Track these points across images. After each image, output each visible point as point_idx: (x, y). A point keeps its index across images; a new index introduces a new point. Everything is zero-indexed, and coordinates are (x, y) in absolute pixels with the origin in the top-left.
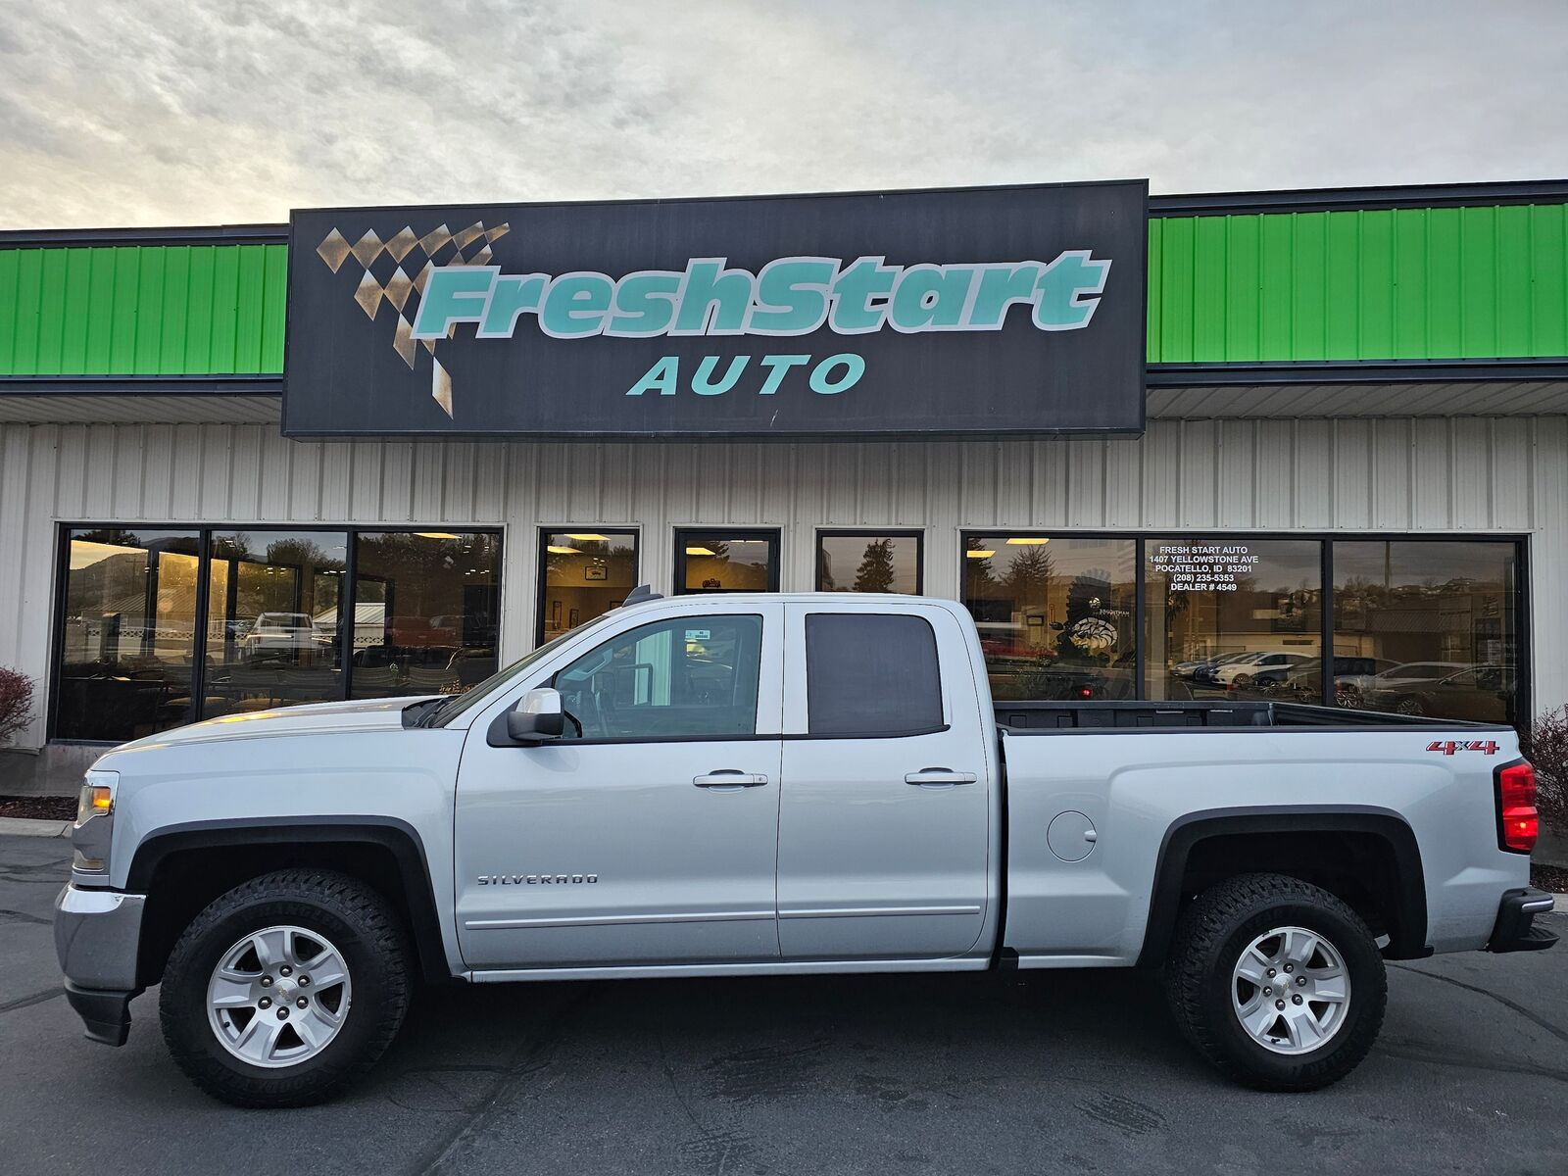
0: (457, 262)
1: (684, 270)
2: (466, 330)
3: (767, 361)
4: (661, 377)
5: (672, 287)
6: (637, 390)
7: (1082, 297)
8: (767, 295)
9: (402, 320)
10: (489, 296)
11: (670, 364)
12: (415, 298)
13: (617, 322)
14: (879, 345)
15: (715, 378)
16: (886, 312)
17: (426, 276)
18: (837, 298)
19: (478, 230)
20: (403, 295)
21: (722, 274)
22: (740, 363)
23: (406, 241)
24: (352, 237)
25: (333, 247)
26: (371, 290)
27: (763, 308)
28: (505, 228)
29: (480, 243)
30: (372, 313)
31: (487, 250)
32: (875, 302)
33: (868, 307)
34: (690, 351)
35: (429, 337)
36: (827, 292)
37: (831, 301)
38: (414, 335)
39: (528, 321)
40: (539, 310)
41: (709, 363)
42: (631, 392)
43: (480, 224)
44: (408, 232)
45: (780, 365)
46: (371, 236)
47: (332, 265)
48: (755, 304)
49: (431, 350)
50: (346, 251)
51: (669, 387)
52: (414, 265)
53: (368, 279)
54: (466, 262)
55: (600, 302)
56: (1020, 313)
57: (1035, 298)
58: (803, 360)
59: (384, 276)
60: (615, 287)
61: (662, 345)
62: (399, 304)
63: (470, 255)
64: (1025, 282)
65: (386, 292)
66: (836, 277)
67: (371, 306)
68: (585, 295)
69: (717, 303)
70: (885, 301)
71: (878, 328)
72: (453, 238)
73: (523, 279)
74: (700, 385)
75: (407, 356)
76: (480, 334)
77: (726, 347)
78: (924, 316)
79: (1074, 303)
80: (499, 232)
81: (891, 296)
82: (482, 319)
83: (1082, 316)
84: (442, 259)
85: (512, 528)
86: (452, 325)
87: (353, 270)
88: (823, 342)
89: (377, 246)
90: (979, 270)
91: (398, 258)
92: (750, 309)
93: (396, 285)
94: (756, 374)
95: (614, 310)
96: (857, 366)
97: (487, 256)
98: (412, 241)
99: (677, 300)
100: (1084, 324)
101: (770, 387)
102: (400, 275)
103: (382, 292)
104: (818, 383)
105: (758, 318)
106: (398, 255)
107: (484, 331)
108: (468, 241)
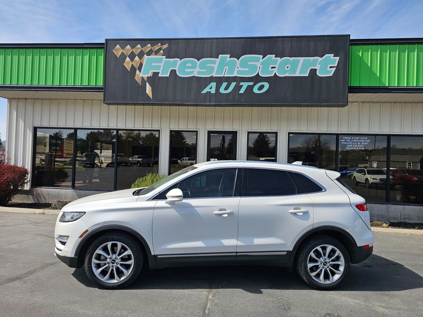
0: (153, 55)
1: (218, 58)
2: (156, 74)
3: (241, 84)
4: (211, 88)
5: (214, 63)
6: (204, 92)
7: (331, 67)
8: (241, 66)
9: (137, 70)
10: (162, 65)
11: (214, 85)
12: (141, 65)
13: (199, 73)
14: (273, 80)
15: (226, 88)
16: (275, 70)
17: (144, 58)
18: (261, 66)
19: (159, 46)
20: (138, 64)
21: (229, 59)
22: (233, 84)
23: (138, 49)
24: (123, 47)
25: (117, 50)
26: (128, 62)
27: (240, 69)
28: (167, 45)
29: (160, 49)
30: (129, 69)
31: (162, 51)
32: (272, 68)
33: (270, 69)
34: (219, 81)
35: (145, 76)
36: (258, 64)
37: (260, 67)
38: (141, 75)
39: (173, 72)
40: (177, 69)
41: (225, 84)
42: (202, 92)
43: (160, 44)
44: (139, 46)
45: (245, 85)
46: (128, 47)
47: (117, 55)
48: (238, 68)
49: (146, 79)
50: (121, 51)
51: (213, 91)
52: (141, 55)
53: (128, 59)
54: (156, 55)
55: (194, 67)
56: (313, 71)
57: (318, 67)
58: (251, 84)
59: (132, 58)
60: (198, 63)
61: (212, 79)
62: (137, 66)
63: (157, 52)
64: (315, 63)
65: (133, 63)
66: (261, 60)
67: (128, 67)
68: (190, 65)
69: (227, 67)
70: (275, 67)
71: (273, 75)
72: (152, 48)
73: (172, 60)
74: (222, 90)
75: (139, 81)
76: (160, 75)
77: (229, 80)
78: (286, 72)
79: (328, 69)
80: (165, 46)
81: (277, 66)
82: (160, 71)
83: (330, 73)
84: (149, 54)
85: (162, 130)
86: (152, 72)
87: (123, 56)
88: (257, 79)
89: (130, 50)
90: (302, 59)
91: (136, 53)
92: (236, 69)
93: (136, 61)
94: (238, 87)
95: (198, 69)
96: (267, 85)
97: (162, 53)
98: (140, 49)
99: (216, 66)
100: (331, 75)
101: (242, 91)
102: (137, 58)
103: (132, 63)
104: (256, 90)
105: (239, 72)
106: (136, 52)
107: (161, 74)
108: (156, 49)
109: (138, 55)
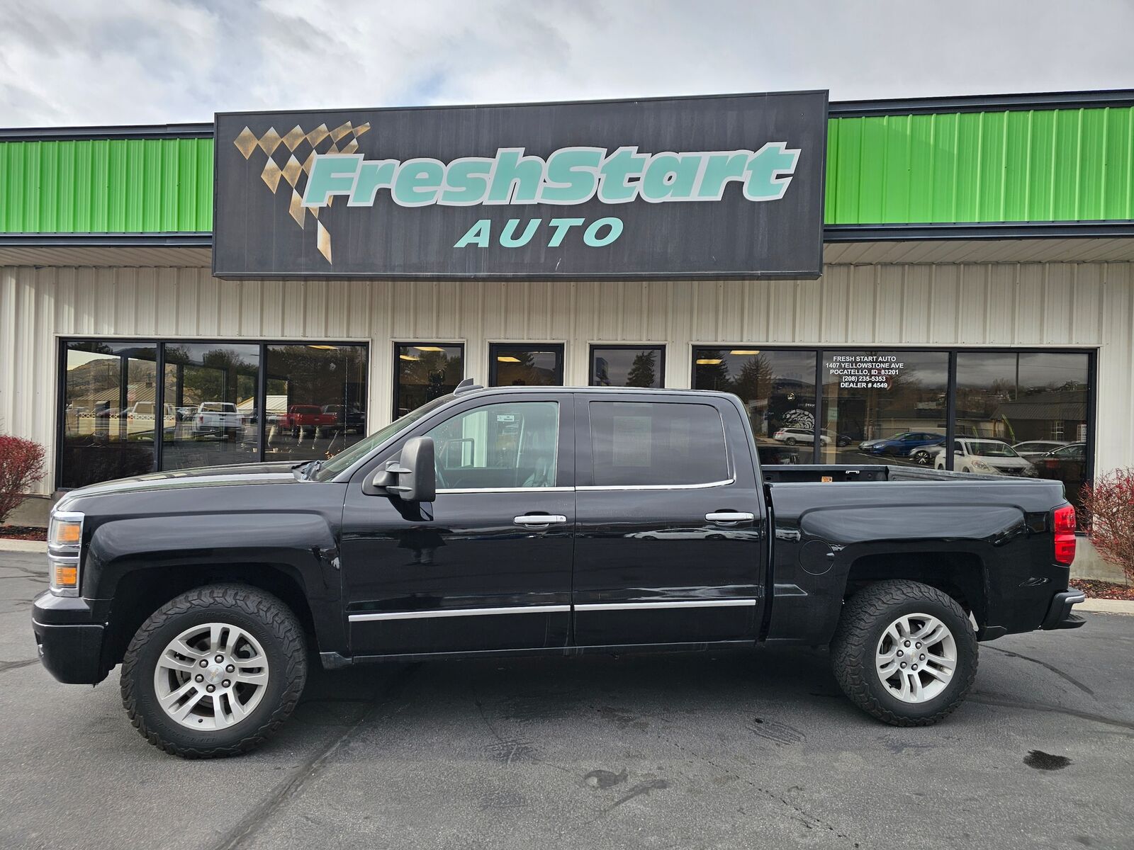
0: (334, 151)
1: (494, 157)
2: (340, 200)
3: (554, 222)
4: (478, 234)
5: (486, 169)
6: (461, 244)
7: (779, 177)
8: (554, 175)
9: (295, 194)
10: (356, 176)
11: (485, 225)
12: (304, 177)
13: (447, 195)
14: (634, 211)
15: (516, 235)
16: (638, 187)
17: (311, 161)
18: (603, 177)
19: (347, 127)
20: (295, 175)
21: (521, 160)
22: (534, 224)
23: (297, 136)
24: (259, 134)
25: (245, 141)
26: (272, 172)
27: (550, 184)
29: (350, 137)
30: (273, 188)
31: (354, 142)
32: (631, 180)
33: (626, 184)
34: (499, 215)
35: (314, 206)
36: (597, 172)
37: (600, 179)
38: (304, 203)
39: (384, 195)
40: (391, 186)
41: (512, 224)
42: (457, 245)
43: (349, 123)
44: (298, 129)
45: (563, 226)
46: (272, 132)
47: (245, 153)
48: (545, 181)
49: (316, 215)
50: (255, 143)
51: (484, 242)
52: (303, 153)
53: (271, 164)
54: (340, 150)
55: (435, 180)
56: (734, 188)
57: (745, 177)
58: (579, 222)
59: (282, 162)
60: (446, 169)
61: (479, 212)
62: (293, 182)
63: (342, 145)
64: (739, 166)
65: (283, 173)
66: (603, 162)
67: (273, 183)
68: (425, 175)
69: (518, 180)
70: (638, 179)
71: (632, 199)
72: (330, 133)
73: (380, 163)
74: (506, 240)
75: (300, 220)
76: (350, 204)
77: (524, 213)
78: (666, 190)
79: (773, 180)
80: (363, 129)
81: (642, 175)
82: (351, 193)
83: (779, 190)
84: (323, 148)
85: (375, 343)
86: (330, 197)
87: (260, 157)
88: (594, 209)
89: (276, 139)
90: (705, 156)
91: (292, 148)
92: (541, 185)
93: (290, 168)
94: (546, 232)
95: (445, 186)
96: (617, 226)
97: (354, 146)
98: (301, 136)
99: (489, 178)
100: (780, 196)
101: (556, 241)
102: (293, 161)
103: (281, 173)
104: (590, 239)
105: (547, 192)
106: (292, 146)
107: (353, 201)
108: (341, 136)
109: (295, 153)
